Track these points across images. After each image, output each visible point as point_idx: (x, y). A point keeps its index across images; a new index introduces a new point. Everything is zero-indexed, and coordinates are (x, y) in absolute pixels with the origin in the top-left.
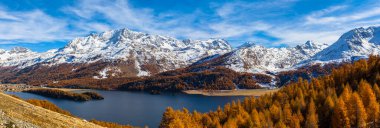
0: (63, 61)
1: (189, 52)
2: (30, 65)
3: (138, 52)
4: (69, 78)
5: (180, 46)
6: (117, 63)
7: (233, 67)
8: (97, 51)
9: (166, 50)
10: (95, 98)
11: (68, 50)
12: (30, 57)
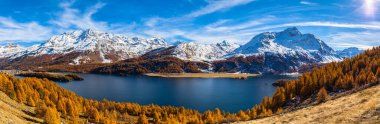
0: (44, 52)
1: (138, 46)
2: (19, 55)
3: (103, 46)
4: (50, 64)
5: (131, 42)
6: (87, 53)
7: (178, 56)
8: (70, 45)
9: (121, 44)
10: (77, 79)
11: (48, 45)
12: (20, 51)
